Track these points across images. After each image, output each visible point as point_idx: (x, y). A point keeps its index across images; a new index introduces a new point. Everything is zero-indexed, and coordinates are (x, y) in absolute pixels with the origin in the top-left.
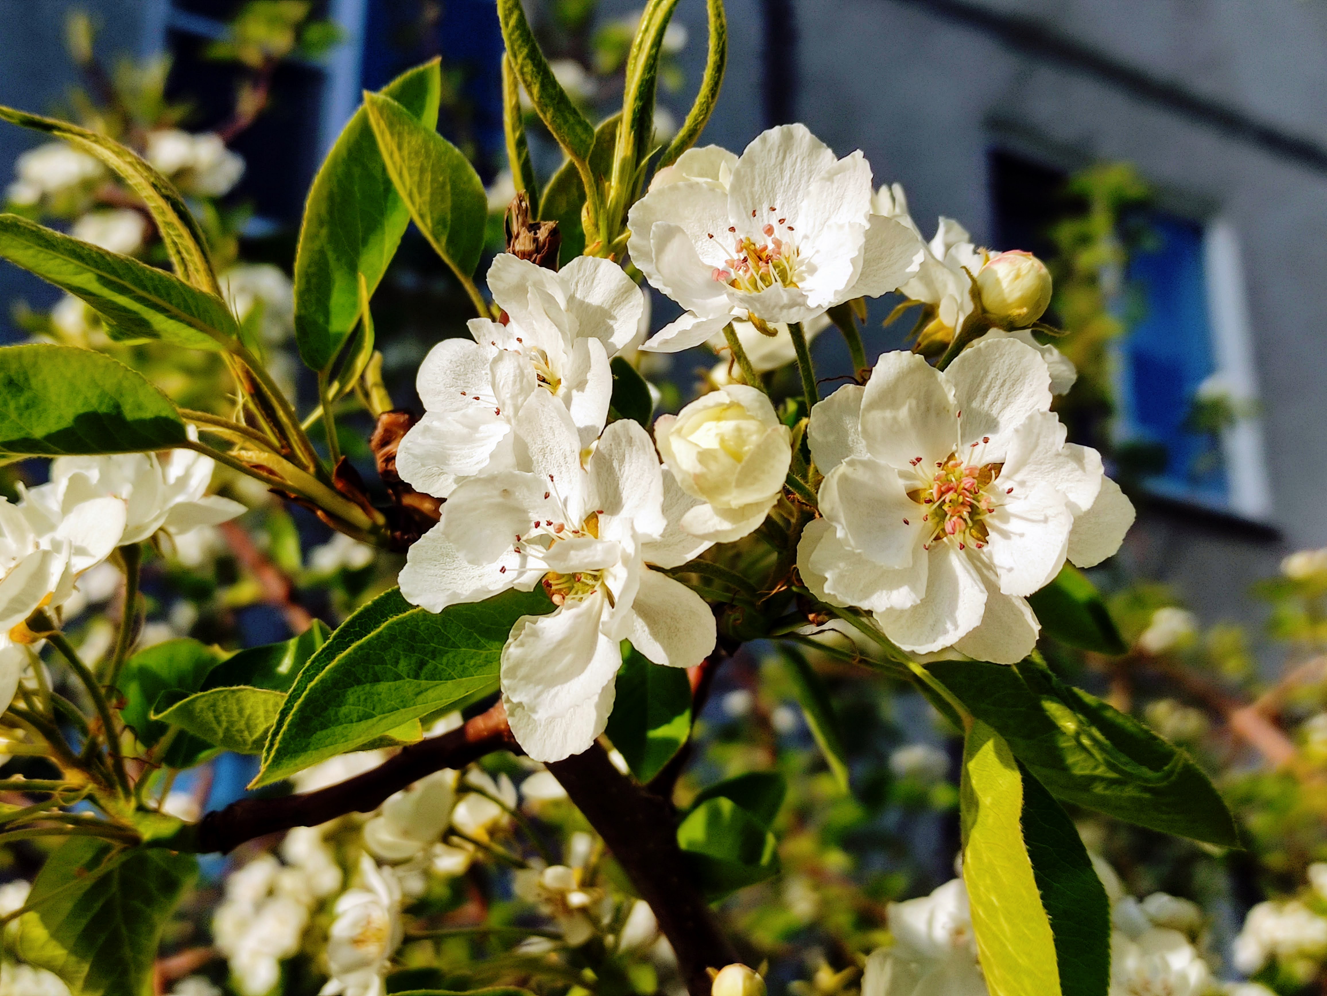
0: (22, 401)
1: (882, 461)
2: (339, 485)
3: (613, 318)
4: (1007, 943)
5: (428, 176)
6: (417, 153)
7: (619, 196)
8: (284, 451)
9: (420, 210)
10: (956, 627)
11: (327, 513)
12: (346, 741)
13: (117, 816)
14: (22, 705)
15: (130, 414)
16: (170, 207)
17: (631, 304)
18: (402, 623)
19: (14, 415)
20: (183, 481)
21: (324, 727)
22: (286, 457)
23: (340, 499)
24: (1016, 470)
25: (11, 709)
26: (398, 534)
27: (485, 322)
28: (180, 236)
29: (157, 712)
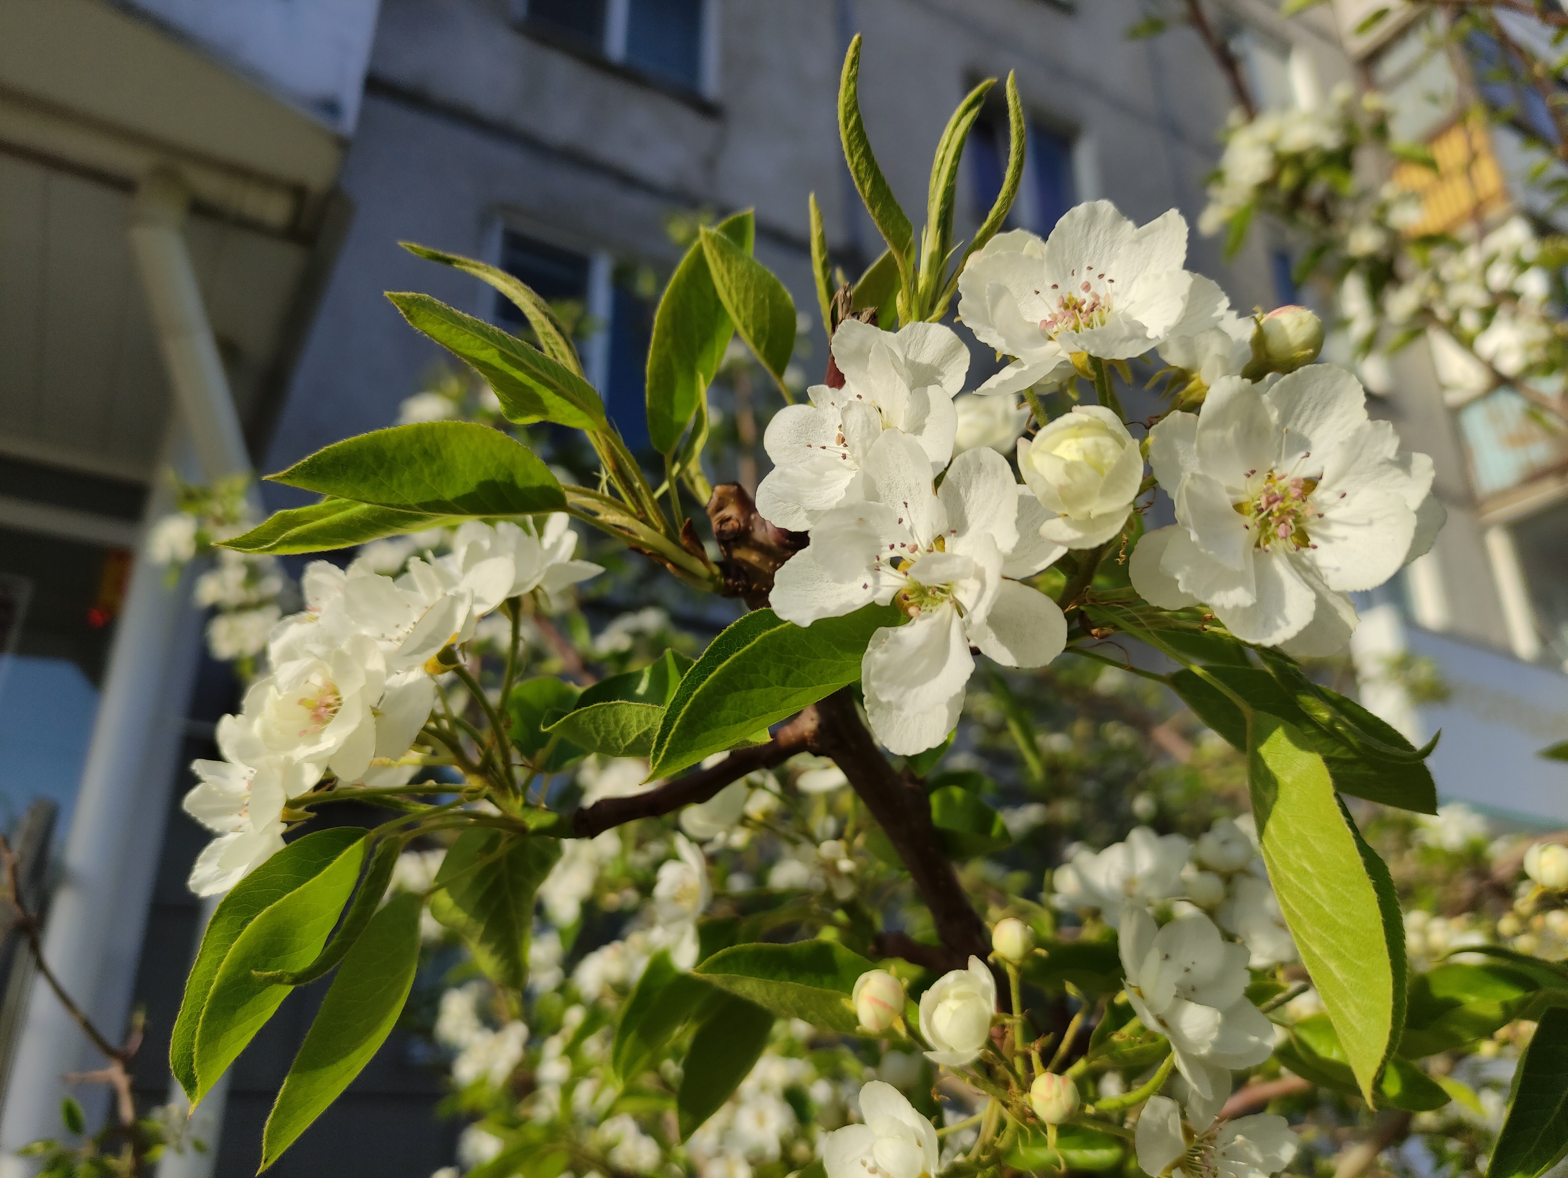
0: (435, 468)
1: (1213, 476)
2: (685, 542)
3: (942, 374)
4: (1324, 906)
5: (752, 294)
6: (743, 276)
7: (927, 286)
8: (640, 516)
9: (744, 322)
10: (1288, 623)
11: (676, 565)
12: (724, 742)
13: (508, 811)
14: (433, 725)
15: (521, 482)
16: (548, 320)
17: (958, 360)
18: (772, 637)
19: (428, 481)
20: (556, 546)
21: (706, 729)
22: (642, 521)
23: (685, 554)
24: (1335, 480)
25: (425, 729)
26: (730, 581)
27: (822, 388)
28: (557, 343)
29: (546, 726)
